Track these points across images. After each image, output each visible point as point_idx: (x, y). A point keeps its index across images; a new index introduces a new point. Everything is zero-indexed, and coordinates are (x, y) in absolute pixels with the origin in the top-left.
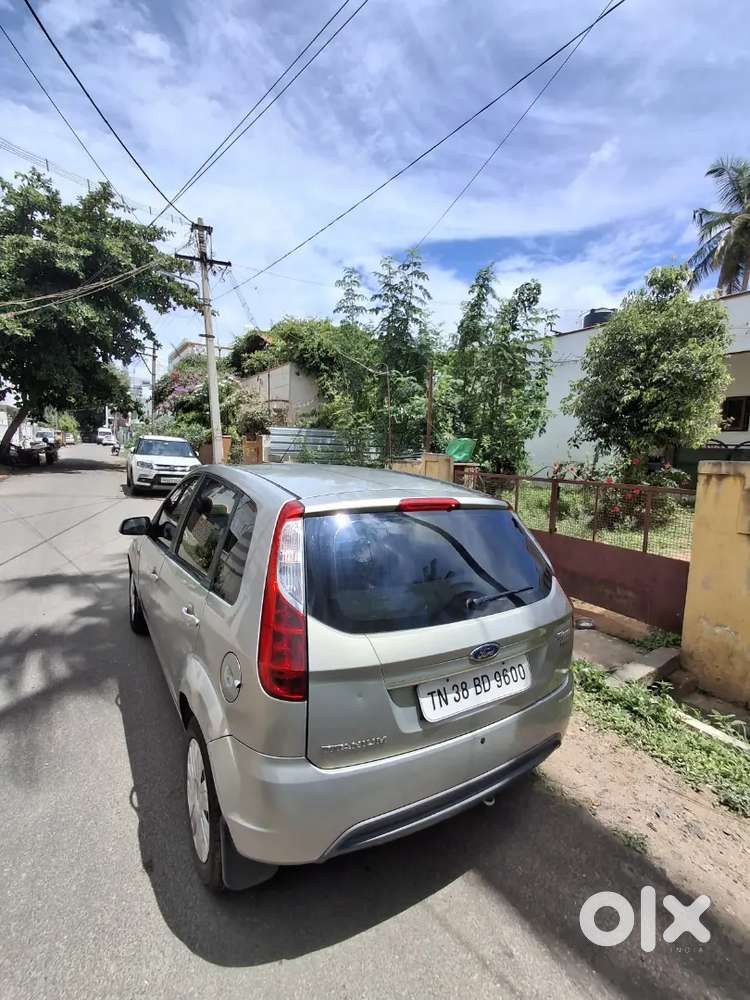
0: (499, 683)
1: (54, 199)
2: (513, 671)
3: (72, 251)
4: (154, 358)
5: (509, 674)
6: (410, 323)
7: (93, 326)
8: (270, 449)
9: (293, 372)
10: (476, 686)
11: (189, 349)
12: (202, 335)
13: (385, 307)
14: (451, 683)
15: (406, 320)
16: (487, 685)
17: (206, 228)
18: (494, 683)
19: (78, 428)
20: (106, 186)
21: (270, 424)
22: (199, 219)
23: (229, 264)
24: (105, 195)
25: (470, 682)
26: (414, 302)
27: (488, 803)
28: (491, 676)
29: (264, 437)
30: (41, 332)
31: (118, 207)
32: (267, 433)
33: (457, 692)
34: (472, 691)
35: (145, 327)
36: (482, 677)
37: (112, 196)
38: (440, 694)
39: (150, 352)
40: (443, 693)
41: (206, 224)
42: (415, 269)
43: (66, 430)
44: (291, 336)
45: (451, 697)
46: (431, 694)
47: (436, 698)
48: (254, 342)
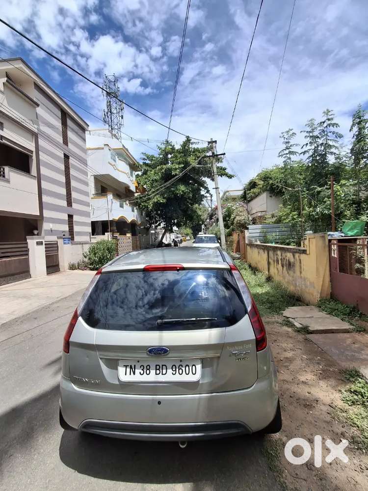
0: (174, 373)
1: (173, 149)
2: (187, 368)
3: (177, 166)
4: (211, 200)
5: (184, 369)
6: (328, 155)
7: (185, 193)
8: (249, 237)
9: (268, 197)
10: (156, 369)
11: (227, 193)
12: (214, 189)
13: (310, 150)
14: (140, 364)
15: (325, 154)
16: (164, 371)
17: (214, 142)
18: (170, 371)
19: (192, 233)
20: (188, 137)
21: (249, 224)
22: (211, 139)
23: (224, 154)
24: (188, 140)
25: (153, 366)
26: (331, 143)
27: (181, 446)
28: (169, 366)
29: (246, 231)
30: (168, 199)
31: (192, 144)
32: (247, 229)
33: (143, 370)
34: (153, 372)
35: (206, 188)
36: (163, 366)
37: (191, 140)
38: (131, 367)
39: (209, 198)
40: (133, 367)
41: (214, 140)
42: (330, 122)
43: (187, 235)
44: (265, 177)
45: (137, 371)
46: (126, 366)
47: (128, 370)
48: (253, 185)
